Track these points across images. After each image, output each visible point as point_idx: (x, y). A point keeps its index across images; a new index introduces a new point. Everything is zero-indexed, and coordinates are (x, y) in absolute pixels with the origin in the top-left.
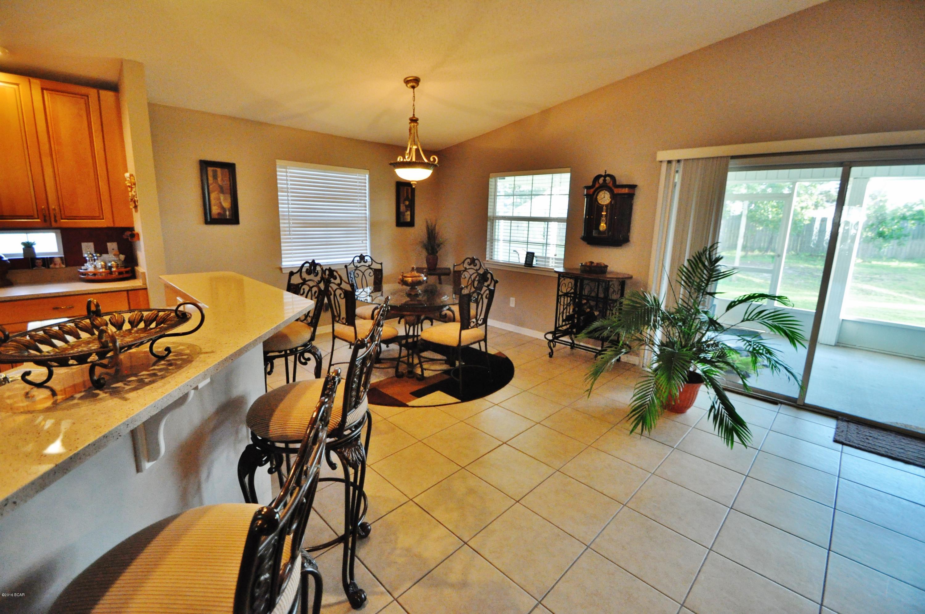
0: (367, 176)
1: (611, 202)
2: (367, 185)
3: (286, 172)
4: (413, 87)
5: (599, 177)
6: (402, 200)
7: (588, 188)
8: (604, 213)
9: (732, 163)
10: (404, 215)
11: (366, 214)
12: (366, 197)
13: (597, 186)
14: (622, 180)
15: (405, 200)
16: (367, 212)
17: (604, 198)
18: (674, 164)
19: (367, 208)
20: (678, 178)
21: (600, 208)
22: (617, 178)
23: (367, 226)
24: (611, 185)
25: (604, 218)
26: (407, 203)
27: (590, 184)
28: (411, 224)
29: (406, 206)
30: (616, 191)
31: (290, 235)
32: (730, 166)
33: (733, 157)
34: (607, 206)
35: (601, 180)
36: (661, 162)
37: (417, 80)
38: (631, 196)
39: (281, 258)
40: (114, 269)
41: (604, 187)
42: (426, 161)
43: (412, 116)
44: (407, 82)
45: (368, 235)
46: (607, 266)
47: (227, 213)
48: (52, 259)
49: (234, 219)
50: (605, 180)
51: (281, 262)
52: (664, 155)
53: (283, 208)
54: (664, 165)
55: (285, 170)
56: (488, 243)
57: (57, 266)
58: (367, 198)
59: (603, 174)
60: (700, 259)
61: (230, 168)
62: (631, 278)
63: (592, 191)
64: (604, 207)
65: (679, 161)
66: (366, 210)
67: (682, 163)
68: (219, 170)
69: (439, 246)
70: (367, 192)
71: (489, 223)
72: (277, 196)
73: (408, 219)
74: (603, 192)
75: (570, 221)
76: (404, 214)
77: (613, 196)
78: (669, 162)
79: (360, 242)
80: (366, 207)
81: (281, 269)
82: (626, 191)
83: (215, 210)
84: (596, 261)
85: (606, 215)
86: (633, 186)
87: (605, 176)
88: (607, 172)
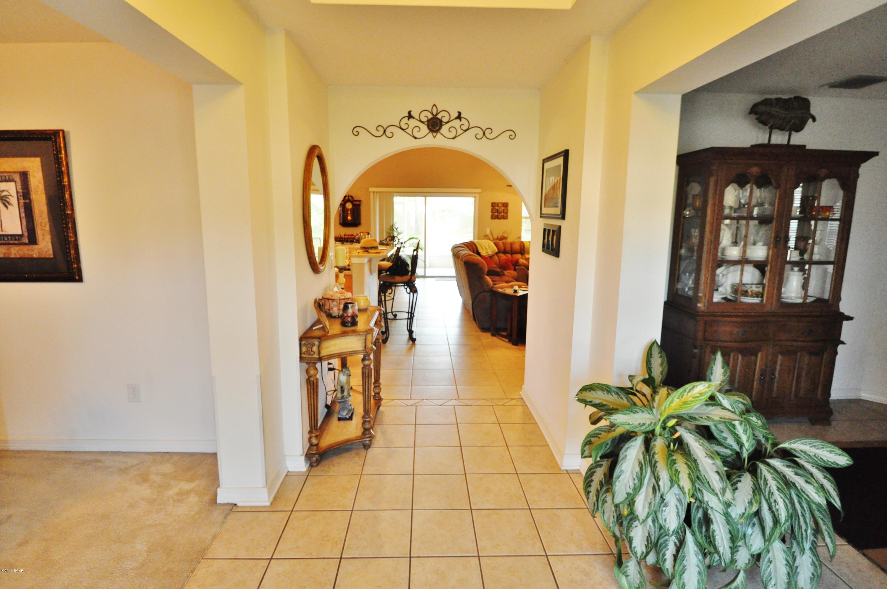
1: (353, 207)
5: (346, 196)
7: (341, 201)
8: (349, 212)
9: (395, 194)
13: (345, 200)
14: (355, 199)
17: (349, 206)
18: (375, 194)
20: (377, 199)
21: (348, 210)
22: (353, 197)
25: (349, 215)
27: (342, 199)
30: (354, 203)
33: (395, 192)
34: (351, 209)
35: (347, 198)
36: (370, 192)
38: (359, 205)
41: (349, 201)
50: (349, 198)
52: (371, 190)
54: (372, 194)
63: (343, 203)
64: (349, 210)
67: (378, 193)
74: (348, 203)
77: (353, 205)
78: (373, 192)
82: (358, 203)
85: (351, 213)
86: (360, 201)
87: (349, 196)
88: (350, 195)
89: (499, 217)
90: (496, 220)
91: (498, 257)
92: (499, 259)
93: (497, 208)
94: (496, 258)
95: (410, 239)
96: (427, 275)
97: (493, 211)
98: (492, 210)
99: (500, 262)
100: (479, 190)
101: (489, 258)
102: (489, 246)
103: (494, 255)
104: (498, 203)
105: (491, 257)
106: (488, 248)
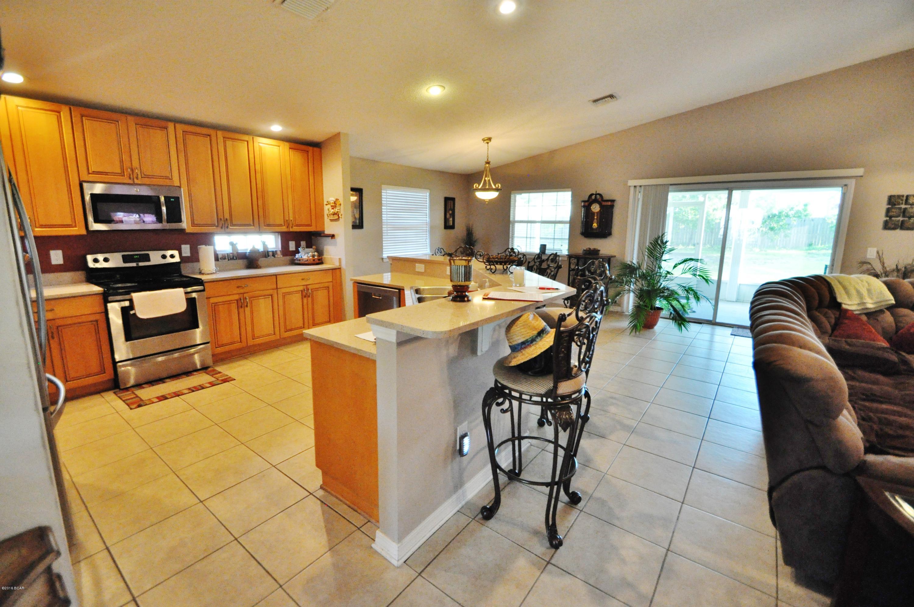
0: (428, 194)
1: (600, 210)
2: (428, 200)
3: (386, 193)
4: (488, 143)
5: (592, 195)
6: (448, 211)
7: (584, 201)
8: (596, 217)
9: (671, 188)
10: (449, 221)
11: (427, 220)
12: (427, 208)
13: (591, 200)
14: (606, 197)
15: (449, 210)
16: (428, 219)
17: (596, 208)
18: (638, 188)
19: (428, 217)
20: (640, 196)
21: (593, 214)
22: (603, 196)
23: (428, 229)
24: (600, 200)
25: (595, 221)
26: (451, 212)
27: (586, 199)
28: (453, 227)
29: (450, 214)
30: (603, 203)
31: (387, 235)
32: (670, 189)
33: (671, 185)
34: (597, 213)
35: (593, 197)
36: (630, 186)
37: (490, 139)
38: (612, 207)
39: (382, 251)
40: (316, 257)
41: (596, 201)
42: (494, 187)
43: (486, 160)
44: (484, 140)
45: (428, 236)
46: (599, 251)
47: (357, 221)
48: (276, 251)
50: (596, 197)
51: (382, 254)
52: (632, 183)
53: (384, 217)
54: (632, 189)
55: (385, 191)
56: (510, 239)
57: (279, 256)
58: (429, 209)
59: (595, 193)
60: (657, 242)
61: (360, 192)
62: (615, 256)
63: (587, 204)
64: (596, 214)
65: (640, 186)
66: (427, 218)
67: (643, 187)
68: (355, 193)
69: (475, 241)
70: (428, 205)
71: (511, 225)
72: (382, 209)
73: (451, 224)
74: (595, 204)
75: (572, 223)
76: (449, 219)
77: (601, 206)
78: (635, 187)
79: (424, 240)
80: (427, 215)
81: (383, 259)
82: (609, 203)
84: (592, 248)
85: (597, 219)
86: (613, 201)
87: (596, 194)
88: (597, 192)
89: (907, 225)
90: (898, 232)
91: (893, 314)
92: (896, 322)
93: (903, 206)
94: (888, 318)
95: (685, 261)
96: (718, 320)
97: (890, 214)
98: (888, 211)
99: (898, 328)
100: (860, 171)
101: (864, 318)
102: (869, 291)
103: (881, 311)
104: (907, 197)
105: (872, 315)
106: (865, 292)
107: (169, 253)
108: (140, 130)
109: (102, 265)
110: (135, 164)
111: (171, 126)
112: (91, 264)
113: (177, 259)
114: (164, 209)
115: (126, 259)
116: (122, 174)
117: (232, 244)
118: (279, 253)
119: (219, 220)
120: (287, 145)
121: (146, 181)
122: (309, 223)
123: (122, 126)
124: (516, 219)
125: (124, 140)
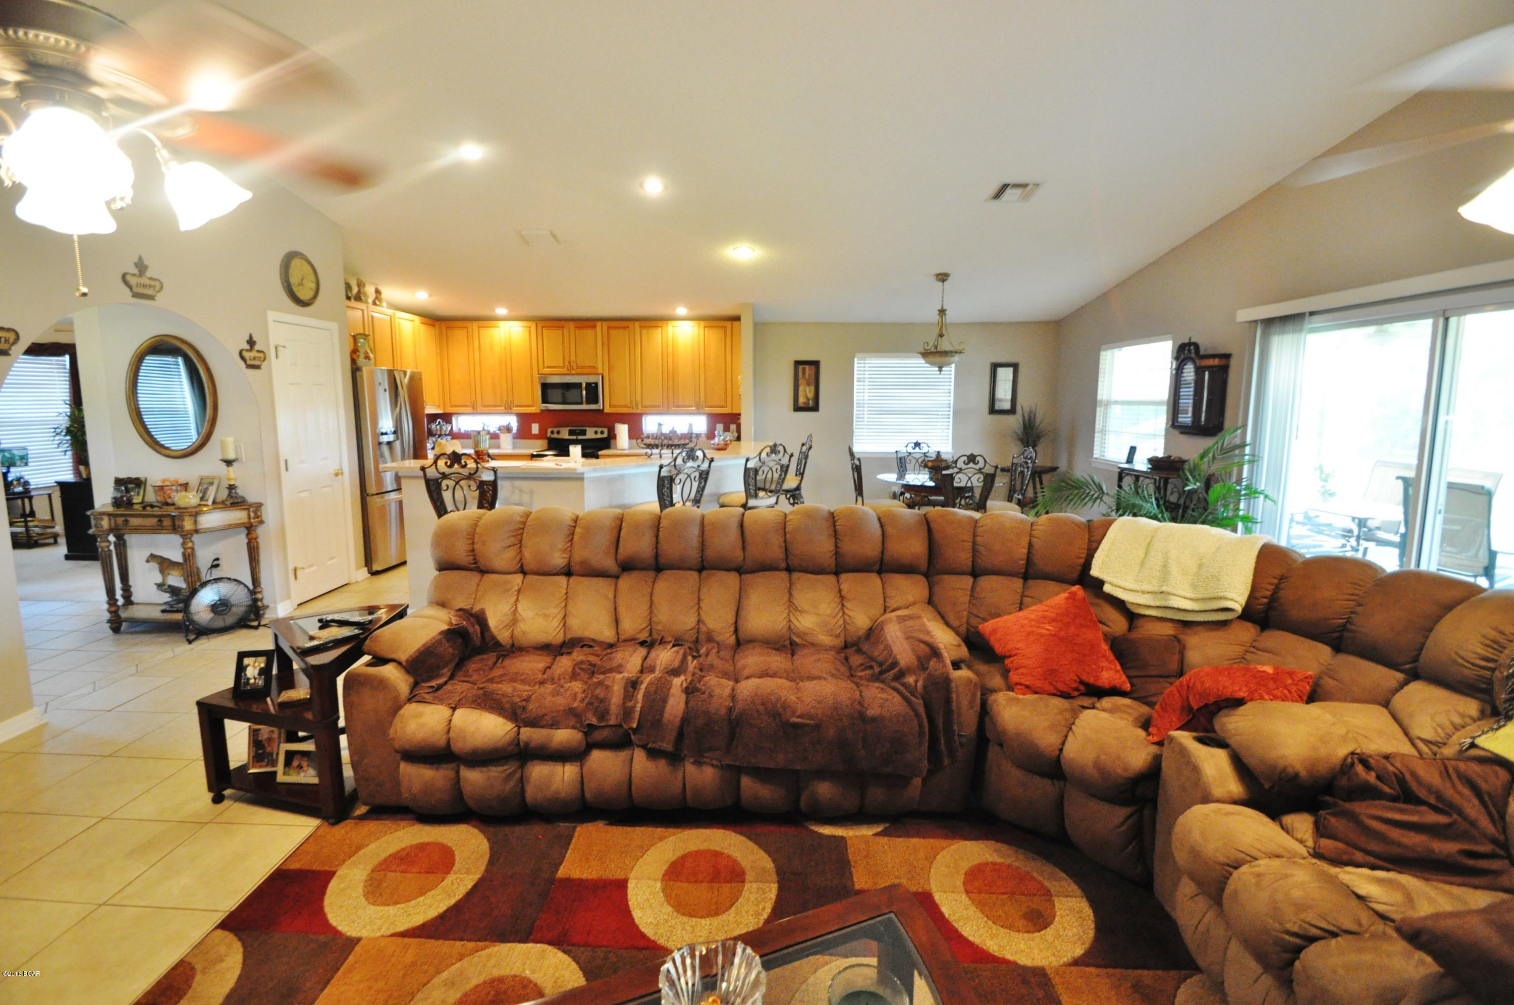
1: (1196, 378)
5: (1187, 342)
6: (999, 383)
7: (1176, 360)
10: (1001, 401)
11: (948, 401)
15: (1002, 383)
16: (952, 398)
17: (1188, 372)
19: (951, 394)
23: (950, 413)
24: (1193, 355)
26: (1006, 387)
27: (1181, 351)
28: (1009, 411)
29: (1003, 391)
30: (1200, 363)
31: (863, 421)
35: (1187, 348)
37: (944, 275)
38: (1225, 368)
39: (852, 444)
41: (1188, 358)
43: (940, 307)
44: (936, 277)
46: (1185, 462)
47: (811, 402)
48: (700, 434)
49: (815, 408)
50: (1192, 347)
51: (852, 447)
53: (857, 396)
55: (862, 362)
56: (1097, 435)
58: (952, 384)
61: (816, 364)
63: (1178, 364)
66: (948, 396)
68: (807, 367)
70: (953, 377)
71: (1099, 409)
72: (853, 386)
73: (1006, 405)
74: (1188, 364)
77: (1197, 370)
83: (802, 400)
88: (1192, 340)
107: (599, 430)
108: (577, 332)
109: (555, 436)
110: (573, 358)
111: (599, 324)
112: (549, 434)
113: (605, 435)
114: (584, 392)
115: (571, 433)
116: (563, 367)
117: (660, 425)
118: (703, 436)
119: (631, 402)
120: (702, 323)
121: (579, 371)
122: (723, 404)
123: (566, 331)
124: (1114, 398)
125: (566, 341)
